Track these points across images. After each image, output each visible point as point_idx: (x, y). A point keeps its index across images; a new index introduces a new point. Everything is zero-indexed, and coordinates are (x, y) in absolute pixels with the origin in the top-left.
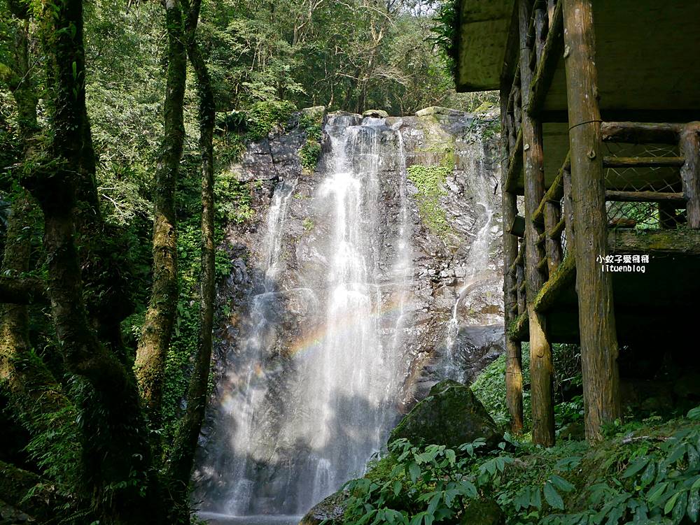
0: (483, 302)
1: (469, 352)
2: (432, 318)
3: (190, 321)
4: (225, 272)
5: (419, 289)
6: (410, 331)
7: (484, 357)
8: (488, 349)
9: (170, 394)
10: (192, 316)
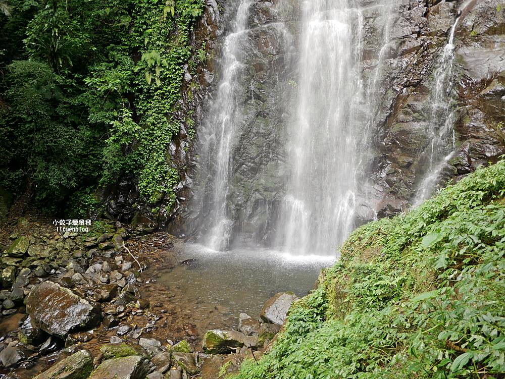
0: (491, 20)
1: (464, 87)
2: (422, 45)
3: (168, 70)
4: (196, 12)
5: (409, 9)
6: (395, 62)
7: (483, 93)
8: (489, 82)
9: (159, 141)
10: (169, 64)
